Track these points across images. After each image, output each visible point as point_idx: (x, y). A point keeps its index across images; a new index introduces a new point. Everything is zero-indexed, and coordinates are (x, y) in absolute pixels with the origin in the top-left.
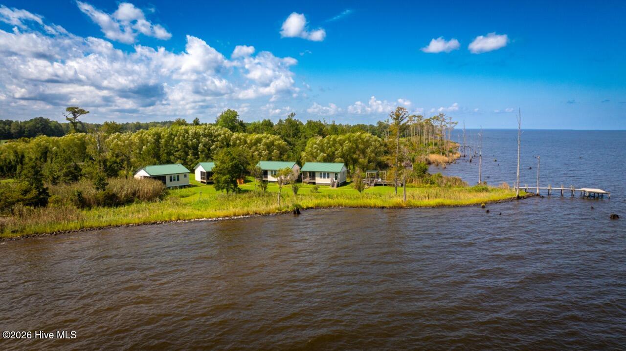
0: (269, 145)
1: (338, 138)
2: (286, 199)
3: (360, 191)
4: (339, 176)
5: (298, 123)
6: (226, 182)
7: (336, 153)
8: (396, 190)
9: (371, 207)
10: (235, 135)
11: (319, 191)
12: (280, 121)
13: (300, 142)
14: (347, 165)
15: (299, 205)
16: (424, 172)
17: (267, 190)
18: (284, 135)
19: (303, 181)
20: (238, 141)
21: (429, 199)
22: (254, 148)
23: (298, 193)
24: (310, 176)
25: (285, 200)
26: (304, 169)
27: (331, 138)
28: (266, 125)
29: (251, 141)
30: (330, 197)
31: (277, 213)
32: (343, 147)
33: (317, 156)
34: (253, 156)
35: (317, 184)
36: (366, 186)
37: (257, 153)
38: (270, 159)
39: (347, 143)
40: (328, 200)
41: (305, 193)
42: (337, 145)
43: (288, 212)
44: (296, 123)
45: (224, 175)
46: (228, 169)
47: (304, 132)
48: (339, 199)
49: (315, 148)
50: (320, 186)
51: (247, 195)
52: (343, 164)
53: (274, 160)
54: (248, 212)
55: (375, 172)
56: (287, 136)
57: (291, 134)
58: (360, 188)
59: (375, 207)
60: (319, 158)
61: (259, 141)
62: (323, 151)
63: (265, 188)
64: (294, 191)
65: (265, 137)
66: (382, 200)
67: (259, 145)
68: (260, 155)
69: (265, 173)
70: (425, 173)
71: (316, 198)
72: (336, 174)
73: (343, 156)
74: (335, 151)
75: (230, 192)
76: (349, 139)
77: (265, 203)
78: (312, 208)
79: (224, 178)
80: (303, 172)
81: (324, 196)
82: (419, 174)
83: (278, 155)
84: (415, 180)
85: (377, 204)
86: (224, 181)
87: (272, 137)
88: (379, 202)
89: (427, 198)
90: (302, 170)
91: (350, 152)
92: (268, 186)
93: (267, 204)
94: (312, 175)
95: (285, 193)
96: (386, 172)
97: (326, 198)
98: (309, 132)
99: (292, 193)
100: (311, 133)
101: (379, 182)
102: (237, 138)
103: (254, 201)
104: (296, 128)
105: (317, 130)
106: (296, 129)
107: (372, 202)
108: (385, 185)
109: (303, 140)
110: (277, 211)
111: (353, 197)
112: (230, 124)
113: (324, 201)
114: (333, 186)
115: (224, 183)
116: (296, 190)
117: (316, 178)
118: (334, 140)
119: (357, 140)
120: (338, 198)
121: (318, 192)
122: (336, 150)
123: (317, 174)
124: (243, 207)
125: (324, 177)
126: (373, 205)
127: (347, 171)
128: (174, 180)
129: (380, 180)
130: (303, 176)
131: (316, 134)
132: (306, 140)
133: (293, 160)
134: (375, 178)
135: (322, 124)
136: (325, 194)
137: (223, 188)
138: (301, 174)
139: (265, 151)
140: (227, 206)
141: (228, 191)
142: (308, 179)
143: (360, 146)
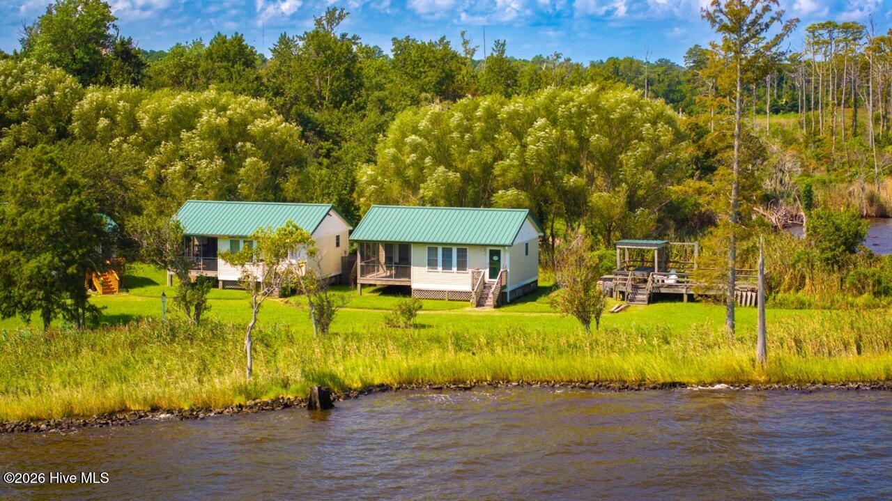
0: (226, 135)
1: (506, 108)
2: (281, 355)
3: (586, 322)
4: (506, 261)
5: (355, 48)
6: (38, 281)
7: (497, 170)
8: (732, 316)
9: (624, 386)
10: (93, 95)
11: (418, 320)
12: (285, 41)
13: (359, 125)
14: (539, 217)
15: (333, 378)
16: (850, 247)
17: (205, 315)
18: (296, 98)
19: (360, 280)
20: (103, 122)
21: (859, 353)
22: (166, 147)
23: (333, 328)
24: (389, 259)
25: (275, 354)
26: (364, 232)
27: (476, 107)
28: (225, 57)
29: (155, 117)
30: (460, 343)
31: (240, 406)
32: (524, 146)
33: (421, 178)
34: (161, 180)
35: (414, 295)
36: (613, 303)
37: (179, 166)
38: (229, 193)
39: (543, 129)
40: (450, 356)
41: (359, 329)
42: (504, 136)
43: (287, 405)
44: (349, 50)
45: (33, 252)
46: (47, 227)
47: (380, 87)
48: (498, 350)
49: (415, 148)
50: (426, 303)
51: (122, 334)
52: (523, 214)
53: (246, 198)
54: (123, 402)
55: (652, 247)
56: (311, 102)
57: (326, 94)
58: (586, 312)
59: (641, 385)
60: (427, 189)
61: (185, 119)
62: (444, 158)
63: (200, 307)
64: (318, 322)
65: (212, 104)
66: (674, 360)
67: (184, 134)
68: (190, 174)
69: (209, 247)
70: (853, 252)
71: (406, 347)
72: (495, 253)
73: (524, 183)
74: (495, 160)
75: (58, 323)
76: (549, 111)
77: (195, 364)
78: (384, 388)
79: (30, 267)
80: (362, 243)
81: (437, 340)
82: (829, 254)
83: (265, 176)
84: (812, 279)
85: (649, 374)
86: (30, 278)
87: (239, 105)
88: (657, 367)
89: (854, 348)
90: (355, 236)
91: (554, 165)
92: (209, 302)
93: (203, 369)
94: (396, 259)
95: (281, 327)
96: (696, 244)
97: (445, 349)
98: (398, 84)
99: (305, 326)
100: (406, 89)
101: (670, 286)
102: (102, 109)
103: (150, 361)
104: (347, 70)
105: (432, 76)
106: (348, 74)
107: (630, 364)
108: (691, 298)
109: (373, 115)
110: (239, 400)
111: (552, 346)
112: (79, 53)
113: (433, 361)
114: (480, 304)
115: (29, 287)
116: (323, 317)
117: (415, 270)
118: (491, 115)
119: (582, 114)
120: (493, 351)
121: (416, 326)
122: (499, 157)
123: (417, 255)
124: (105, 384)
125: (447, 265)
126: (632, 376)
127: (544, 240)
129: (672, 279)
130: (359, 263)
131: (429, 96)
132: (384, 118)
133: (324, 197)
134: (652, 269)
135: (454, 56)
136: (443, 334)
137: (28, 308)
138: (354, 253)
139: (212, 159)
140: (38, 380)
141: (47, 318)
142: (381, 276)
143: (594, 138)
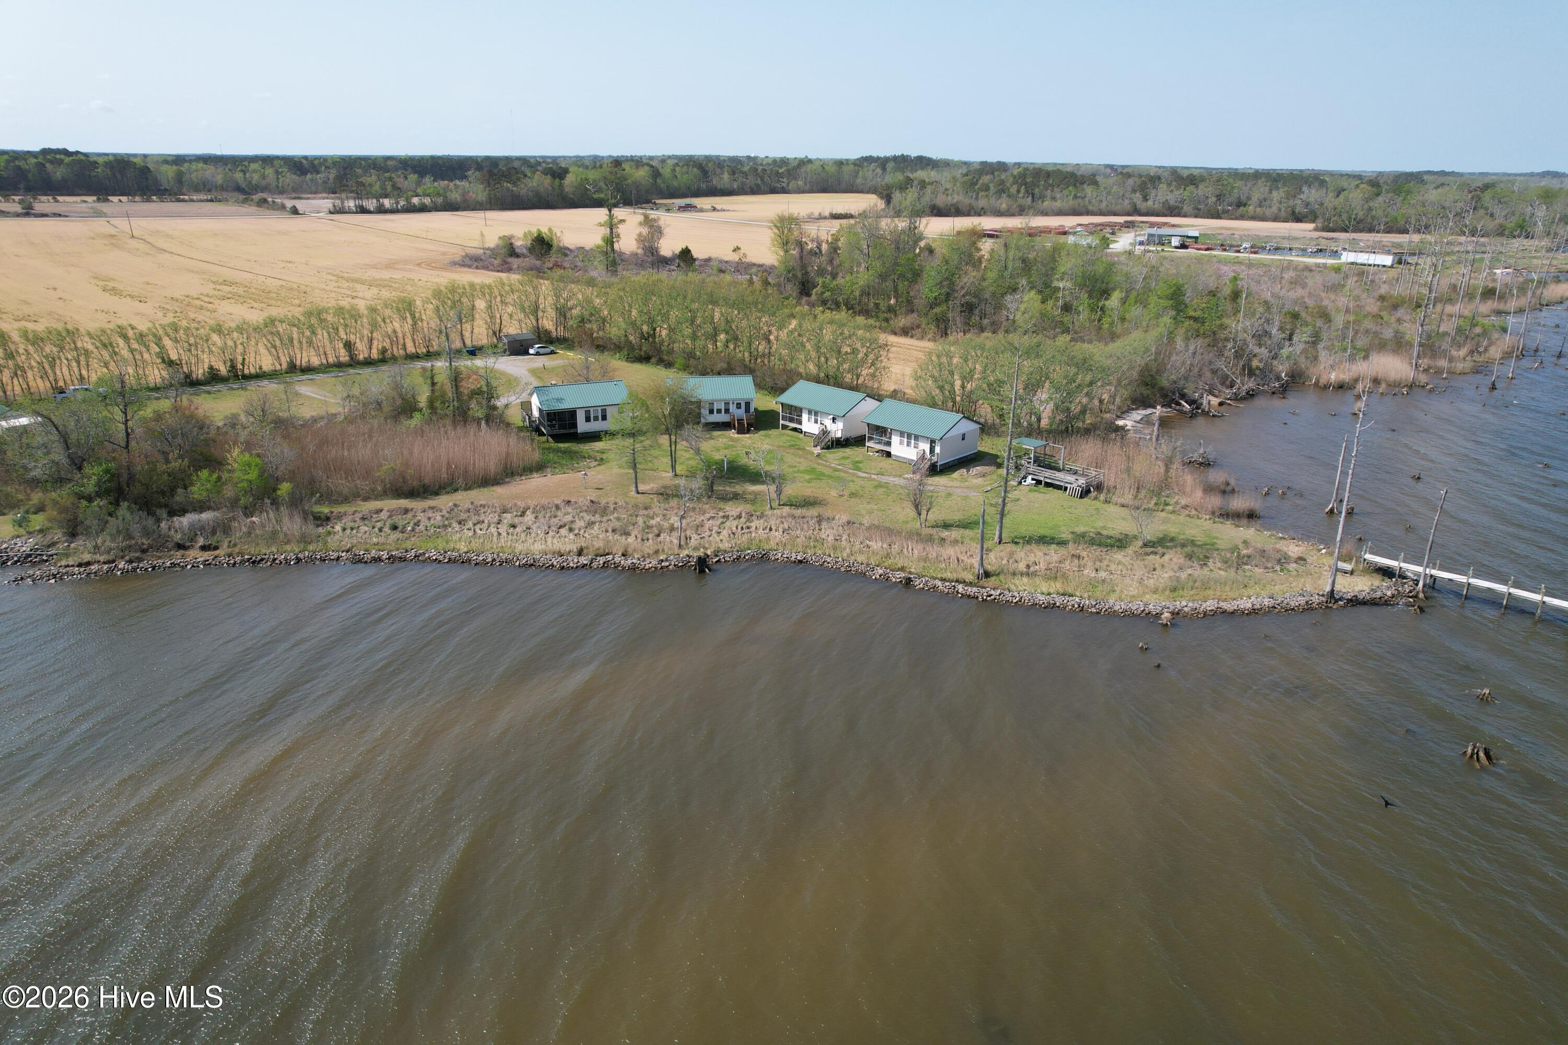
125: (908, 444)
128: (596, 419)
130: (868, 434)
